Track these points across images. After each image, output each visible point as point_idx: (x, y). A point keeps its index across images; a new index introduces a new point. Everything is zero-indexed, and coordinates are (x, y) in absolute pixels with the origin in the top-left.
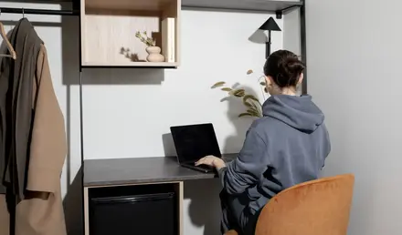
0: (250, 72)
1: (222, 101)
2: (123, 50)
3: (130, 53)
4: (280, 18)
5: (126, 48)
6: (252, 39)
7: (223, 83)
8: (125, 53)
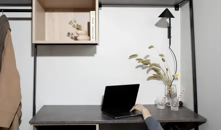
0: (151, 47)
1: (137, 67)
2: (69, 34)
3: (73, 36)
4: (178, 10)
5: (71, 33)
6: (157, 25)
7: (137, 55)
8: (70, 36)
